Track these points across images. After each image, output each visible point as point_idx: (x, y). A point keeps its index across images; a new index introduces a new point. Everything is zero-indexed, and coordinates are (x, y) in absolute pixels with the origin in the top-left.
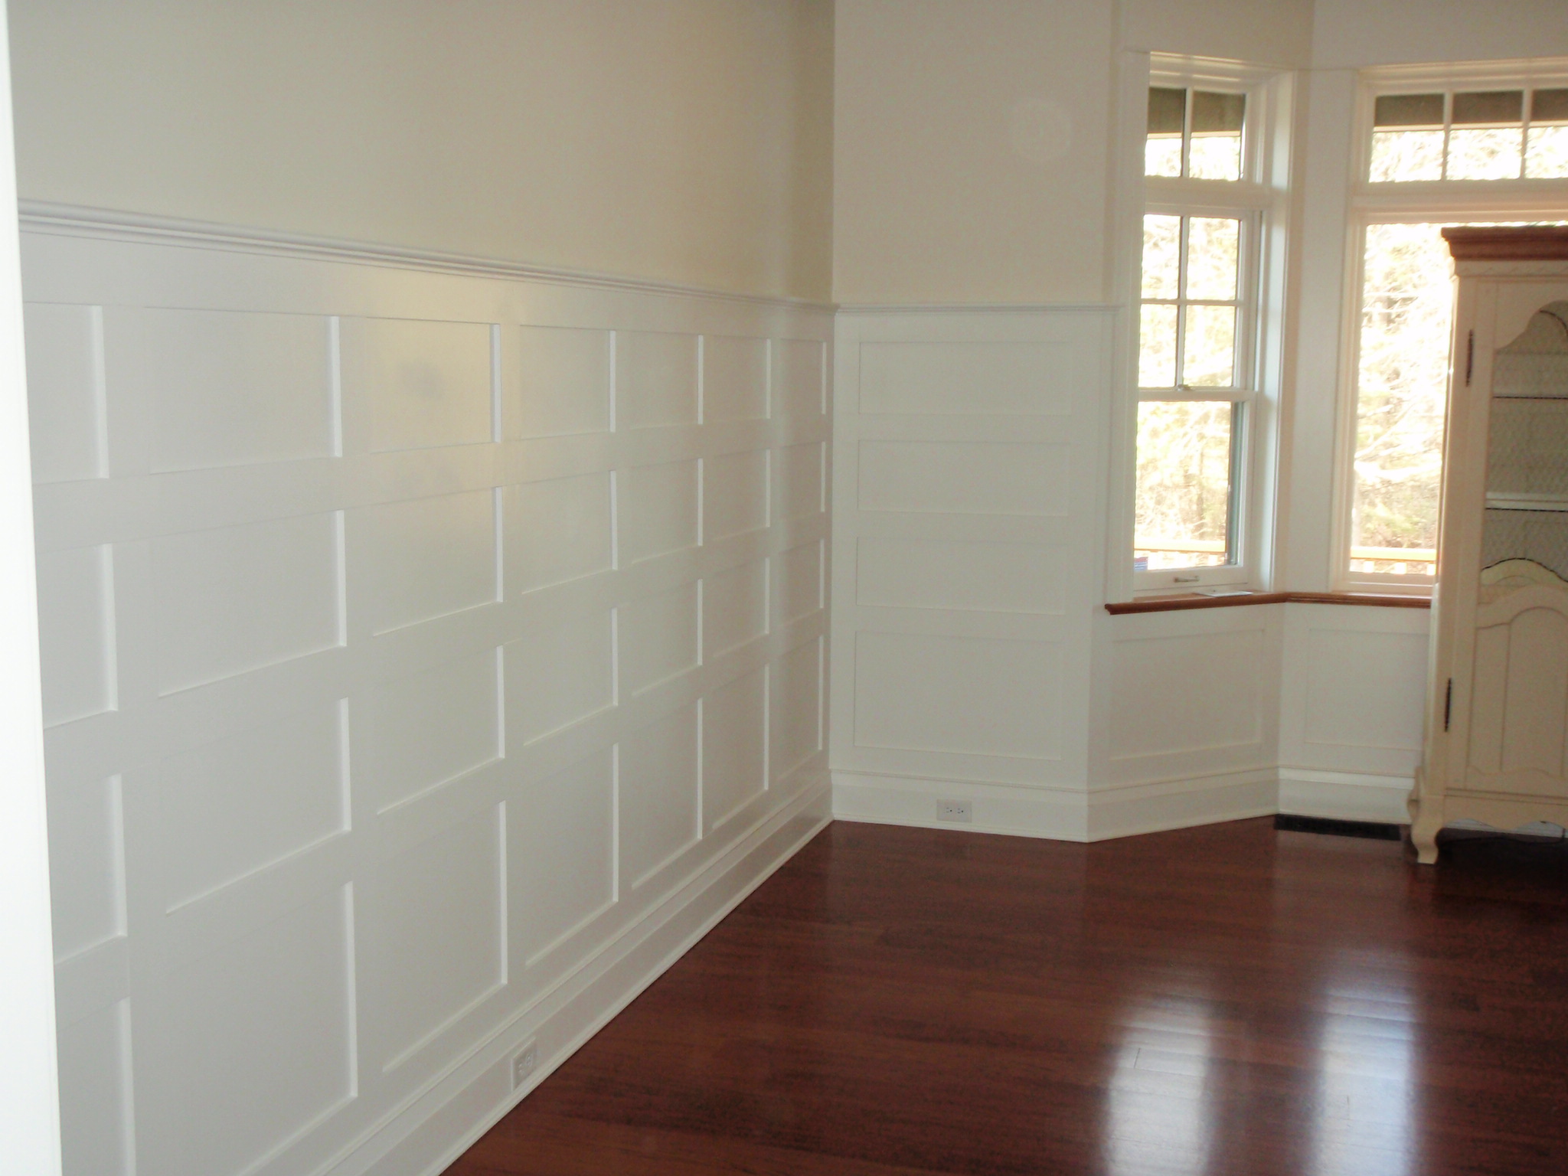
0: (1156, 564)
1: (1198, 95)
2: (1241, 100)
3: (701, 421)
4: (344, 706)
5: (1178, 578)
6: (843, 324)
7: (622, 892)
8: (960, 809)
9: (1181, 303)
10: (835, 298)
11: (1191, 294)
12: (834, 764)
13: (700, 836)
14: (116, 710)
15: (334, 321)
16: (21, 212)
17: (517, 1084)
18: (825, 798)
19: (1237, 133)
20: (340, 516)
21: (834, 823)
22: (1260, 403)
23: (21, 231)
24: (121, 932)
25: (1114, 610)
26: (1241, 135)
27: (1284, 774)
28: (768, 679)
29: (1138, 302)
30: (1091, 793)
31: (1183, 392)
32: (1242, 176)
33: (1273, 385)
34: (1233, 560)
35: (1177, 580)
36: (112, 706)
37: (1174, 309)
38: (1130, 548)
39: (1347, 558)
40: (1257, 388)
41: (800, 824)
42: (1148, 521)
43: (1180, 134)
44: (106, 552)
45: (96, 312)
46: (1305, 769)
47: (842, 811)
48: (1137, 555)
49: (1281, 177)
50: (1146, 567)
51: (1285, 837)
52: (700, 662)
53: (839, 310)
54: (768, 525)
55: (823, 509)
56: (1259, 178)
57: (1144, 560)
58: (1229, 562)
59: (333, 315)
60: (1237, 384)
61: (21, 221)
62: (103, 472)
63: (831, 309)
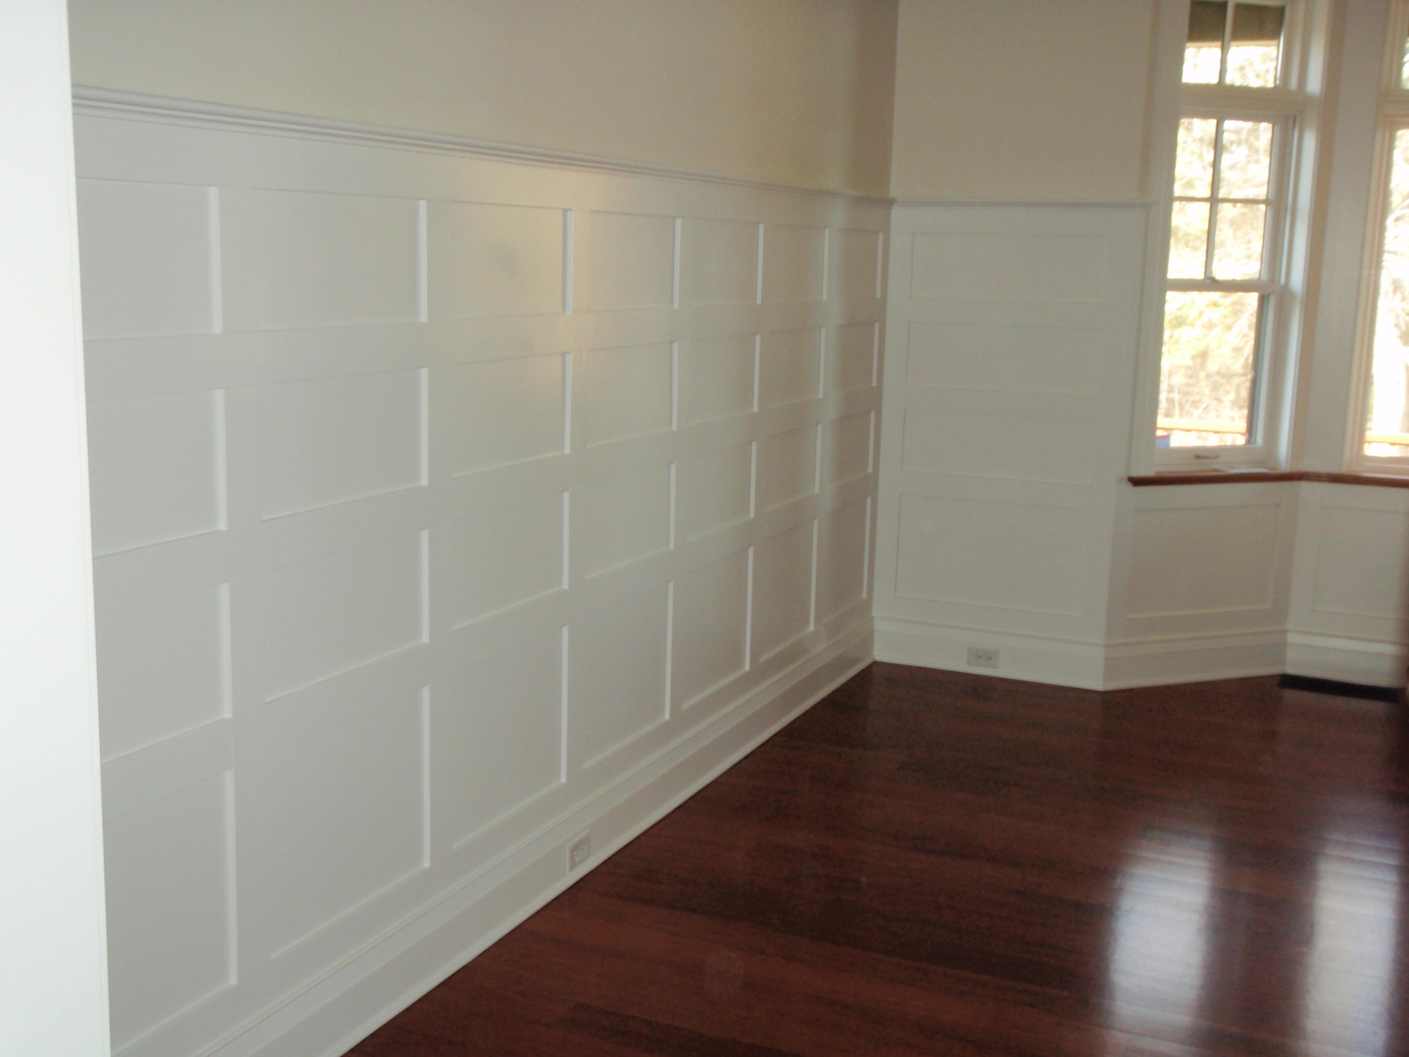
0: (1179, 441)
1: (1239, 7)
2: (1280, 12)
3: (759, 301)
4: (425, 536)
5: (1199, 455)
6: (898, 216)
7: (672, 713)
8: (988, 656)
9: (1214, 200)
10: (893, 193)
11: (1222, 194)
12: (876, 612)
13: (747, 667)
14: (226, 529)
15: (423, 205)
16: (74, 97)
17: (573, 866)
18: (867, 641)
19: (1275, 42)
20: (424, 374)
21: (875, 663)
22: (1285, 295)
23: (74, 114)
24: (227, 714)
25: (1137, 482)
26: (1278, 46)
27: (1292, 638)
28: (816, 530)
29: (1170, 199)
30: (1107, 646)
31: (1210, 284)
32: (1278, 82)
33: (1298, 278)
34: (1253, 440)
35: (1198, 457)
36: (222, 526)
37: (1207, 206)
38: (1154, 428)
39: (1361, 441)
40: (1283, 281)
41: (843, 662)
42: (1204, 405)
43: (1219, 44)
44: (219, 397)
45: (213, 192)
46: (1313, 634)
47: (884, 652)
48: (1159, 433)
49: (1315, 83)
50: (1168, 444)
51: (1291, 695)
52: (752, 515)
53: (895, 204)
54: (821, 396)
55: (874, 384)
56: (1293, 84)
57: (1167, 438)
58: (1249, 441)
59: (422, 199)
60: (1265, 277)
61: (74, 105)
62: (217, 329)
63: (889, 203)
